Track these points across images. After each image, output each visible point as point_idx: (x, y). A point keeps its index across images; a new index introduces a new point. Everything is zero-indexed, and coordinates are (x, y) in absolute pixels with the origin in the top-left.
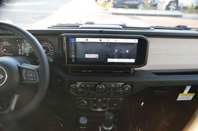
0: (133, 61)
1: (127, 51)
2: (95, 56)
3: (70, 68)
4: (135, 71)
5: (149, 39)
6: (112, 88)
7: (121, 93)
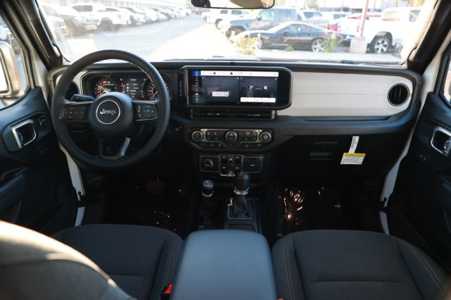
0: (273, 100)
1: (265, 88)
2: (225, 94)
3: (192, 111)
4: (276, 116)
5: (293, 74)
6: (247, 137)
7: (259, 145)
